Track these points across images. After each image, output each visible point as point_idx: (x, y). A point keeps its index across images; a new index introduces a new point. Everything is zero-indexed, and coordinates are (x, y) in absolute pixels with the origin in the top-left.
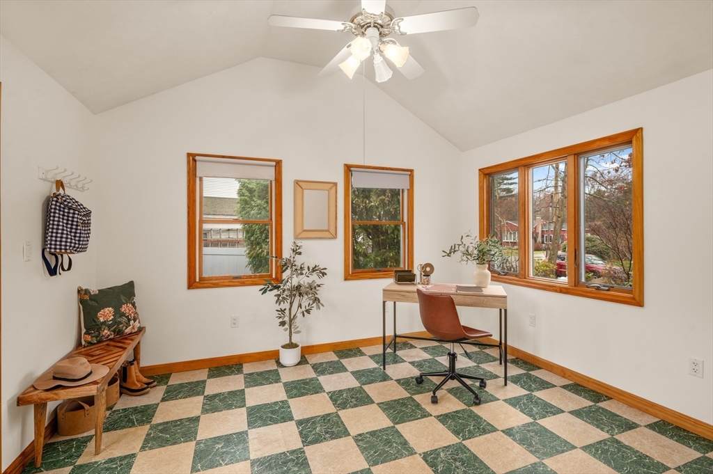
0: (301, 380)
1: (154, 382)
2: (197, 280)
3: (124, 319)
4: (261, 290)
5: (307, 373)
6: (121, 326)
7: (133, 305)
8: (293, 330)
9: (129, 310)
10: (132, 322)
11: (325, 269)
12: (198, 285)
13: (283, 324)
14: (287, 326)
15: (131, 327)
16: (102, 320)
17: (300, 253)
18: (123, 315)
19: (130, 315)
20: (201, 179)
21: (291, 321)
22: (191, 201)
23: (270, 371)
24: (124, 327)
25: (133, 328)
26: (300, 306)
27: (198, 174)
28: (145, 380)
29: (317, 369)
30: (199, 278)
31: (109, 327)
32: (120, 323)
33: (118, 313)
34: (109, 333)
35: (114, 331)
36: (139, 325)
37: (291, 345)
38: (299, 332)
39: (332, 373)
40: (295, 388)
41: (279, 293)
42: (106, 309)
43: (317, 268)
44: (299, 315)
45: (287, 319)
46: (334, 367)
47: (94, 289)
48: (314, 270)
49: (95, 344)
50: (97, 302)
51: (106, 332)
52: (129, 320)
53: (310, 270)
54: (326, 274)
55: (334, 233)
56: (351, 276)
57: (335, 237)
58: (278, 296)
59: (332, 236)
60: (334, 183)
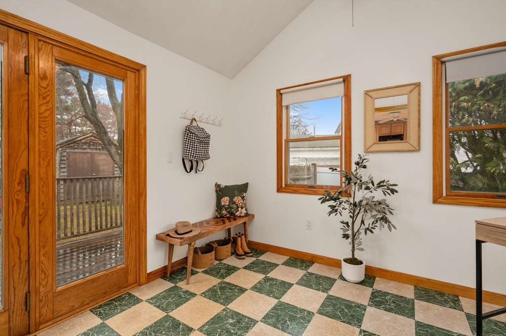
0: (347, 301)
1: (251, 253)
2: (284, 186)
3: (235, 206)
4: (320, 199)
5: (362, 296)
6: (233, 210)
7: (243, 198)
8: (356, 245)
9: (239, 201)
10: (240, 209)
11: (395, 185)
12: (284, 190)
13: (346, 236)
14: (350, 240)
15: (239, 212)
16: (223, 204)
17: (365, 167)
18: (234, 203)
19: (239, 204)
20: (287, 107)
21: (354, 236)
22: (279, 125)
23: (329, 278)
24: (235, 212)
25: (241, 213)
26: (363, 222)
27: (284, 104)
28: (247, 250)
29: (375, 297)
30: (285, 185)
31: (226, 209)
32: (232, 208)
33: (232, 201)
34: (226, 213)
35: (229, 212)
36: (245, 212)
37: (353, 261)
38: (362, 250)
39: (390, 310)
40: (334, 305)
42: (226, 198)
43: (385, 184)
44: (363, 231)
45: (350, 232)
46: (399, 305)
47: (223, 184)
48: (380, 185)
49: (219, 218)
50: (222, 193)
51: (224, 212)
52: (238, 207)
53: (376, 186)
54: (397, 192)
55: (415, 144)
56: (445, 198)
57: (417, 149)
58: (332, 207)
59: (412, 148)
60: (415, 84)
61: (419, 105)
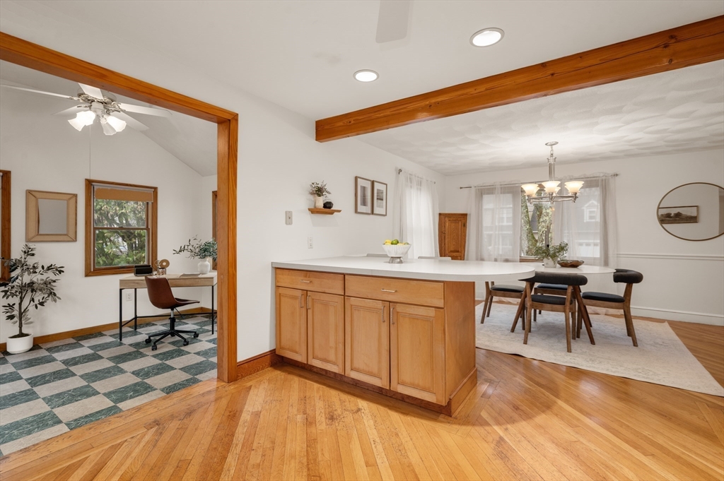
0: (32, 359)
5: (41, 354)
8: (23, 322)
11: (62, 267)
13: (11, 317)
14: (16, 319)
17: (33, 255)
21: (21, 314)
26: (32, 300)
37: (21, 335)
40: (25, 364)
41: (7, 289)
43: (52, 267)
44: (31, 308)
45: (16, 313)
46: (71, 347)
48: (49, 268)
53: (45, 269)
54: (63, 272)
55: (73, 237)
56: (93, 272)
57: (75, 240)
58: (6, 292)
59: (71, 240)
60: (74, 195)
61: (76, 210)
